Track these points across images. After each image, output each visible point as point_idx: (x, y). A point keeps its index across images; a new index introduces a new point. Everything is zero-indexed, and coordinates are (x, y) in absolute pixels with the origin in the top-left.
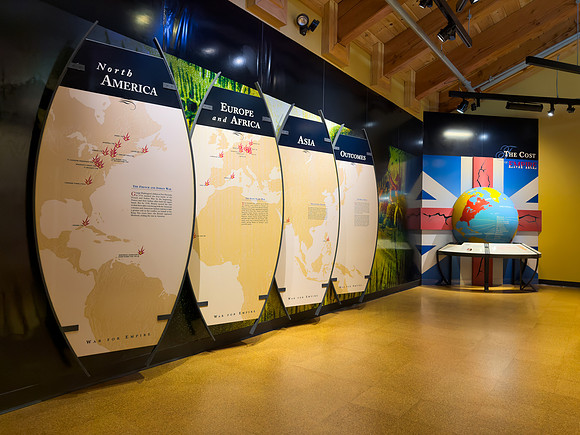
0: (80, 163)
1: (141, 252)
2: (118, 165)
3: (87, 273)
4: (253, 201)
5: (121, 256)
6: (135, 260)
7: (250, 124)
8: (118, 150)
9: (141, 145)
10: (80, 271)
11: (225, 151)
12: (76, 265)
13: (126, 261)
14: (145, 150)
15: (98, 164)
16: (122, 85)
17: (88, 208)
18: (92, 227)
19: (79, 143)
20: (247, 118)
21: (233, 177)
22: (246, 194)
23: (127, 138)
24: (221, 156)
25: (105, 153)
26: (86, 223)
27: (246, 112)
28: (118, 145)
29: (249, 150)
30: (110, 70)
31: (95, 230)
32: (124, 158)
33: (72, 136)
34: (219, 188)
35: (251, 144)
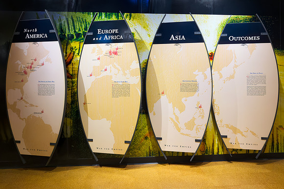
0: (19, 73)
1: (43, 112)
2: (33, 72)
3: (23, 119)
4: (119, 83)
5: (35, 113)
6: (40, 115)
7: (116, 37)
8: (33, 66)
9: (41, 62)
10: (20, 118)
11: (101, 56)
12: (19, 116)
13: (37, 115)
14: (43, 64)
15: (25, 73)
16: (33, 36)
17: (22, 92)
18: (24, 100)
19: (19, 65)
20: (115, 34)
21: (106, 70)
22: (114, 79)
23: (35, 60)
24: (99, 59)
25: (28, 68)
26: (22, 98)
27: (113, 31)
28: (32, 64)
29: (116, 53)
30: (28, 31)
31: (25, 102)
32: (35, 69)
33: (16, 63)
34: (98, 77)
35: (117, 49)
